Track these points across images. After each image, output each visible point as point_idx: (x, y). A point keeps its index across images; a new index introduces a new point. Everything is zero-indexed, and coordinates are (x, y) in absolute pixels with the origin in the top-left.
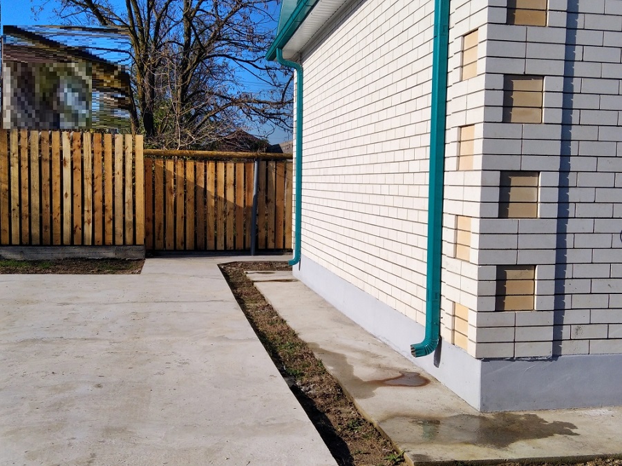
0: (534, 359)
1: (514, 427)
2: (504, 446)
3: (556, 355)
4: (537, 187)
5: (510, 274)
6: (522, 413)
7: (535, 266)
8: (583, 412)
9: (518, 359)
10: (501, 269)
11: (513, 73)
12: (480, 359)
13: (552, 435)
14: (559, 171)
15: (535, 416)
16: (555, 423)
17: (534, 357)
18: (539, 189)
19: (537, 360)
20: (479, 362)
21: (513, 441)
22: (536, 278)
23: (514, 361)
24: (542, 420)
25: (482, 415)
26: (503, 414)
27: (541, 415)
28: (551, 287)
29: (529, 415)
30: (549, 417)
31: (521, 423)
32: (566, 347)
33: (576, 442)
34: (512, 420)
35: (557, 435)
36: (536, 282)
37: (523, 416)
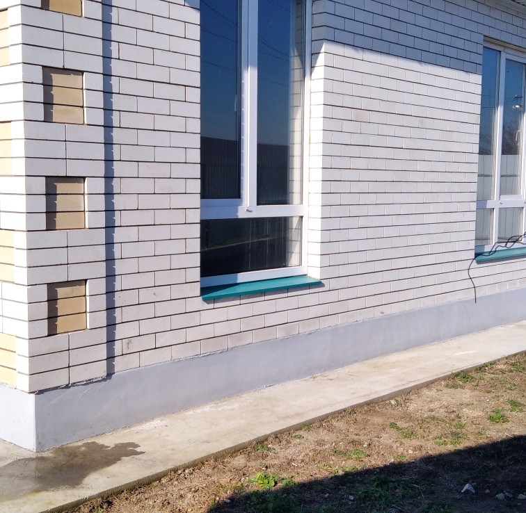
0: (89, 382)
1: (78, 460)
2: (78, 484)
3: (110, 374)
4: (83, 194)
5: (61, 292)
6: (80, 444)
7: (86, 280)
8: (138, 428)
9: (74, 384)
10: (52, 287)
11: (52, 66)
12: (34, 392)
13: (119, 459)
14: (105, 177)
15: (94, 443)
16: (117, 446)
17: (90, 380)
18: (86, 196)
19: (92, 382)
20: (33, 396)
21: (84, 476)
22: (87, 294)
23: (69, 387)
24: (103, 446)
25: (39, 455)
26: (61, 449)
27: (100, 441)
28: (102, 302)
29: (89, 444)
30: (109, 441)
31: (84, 454)
32: (119, 364)
33: (145, 461)
34: (72, 453)
35: (124, 458)
36: (88, 298)
37: (82, 446)
